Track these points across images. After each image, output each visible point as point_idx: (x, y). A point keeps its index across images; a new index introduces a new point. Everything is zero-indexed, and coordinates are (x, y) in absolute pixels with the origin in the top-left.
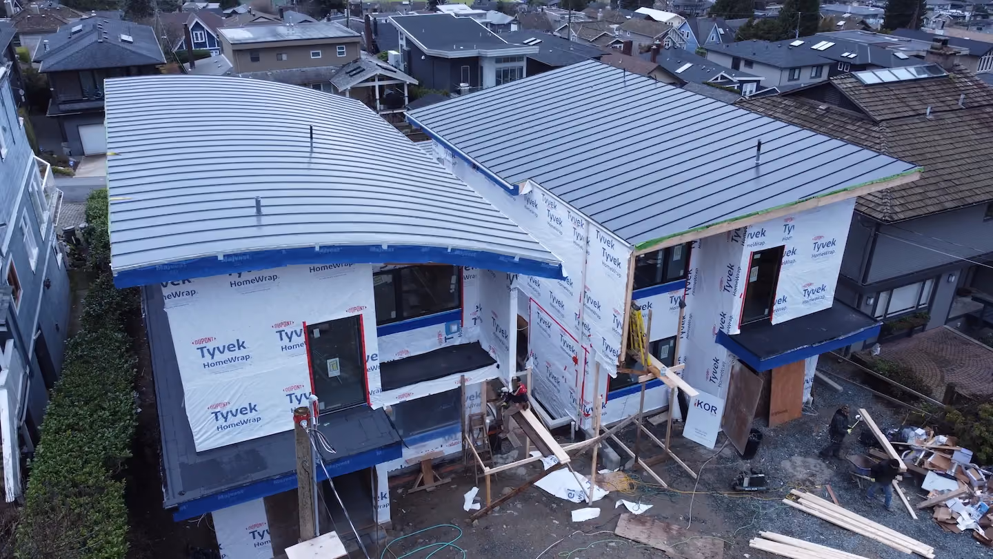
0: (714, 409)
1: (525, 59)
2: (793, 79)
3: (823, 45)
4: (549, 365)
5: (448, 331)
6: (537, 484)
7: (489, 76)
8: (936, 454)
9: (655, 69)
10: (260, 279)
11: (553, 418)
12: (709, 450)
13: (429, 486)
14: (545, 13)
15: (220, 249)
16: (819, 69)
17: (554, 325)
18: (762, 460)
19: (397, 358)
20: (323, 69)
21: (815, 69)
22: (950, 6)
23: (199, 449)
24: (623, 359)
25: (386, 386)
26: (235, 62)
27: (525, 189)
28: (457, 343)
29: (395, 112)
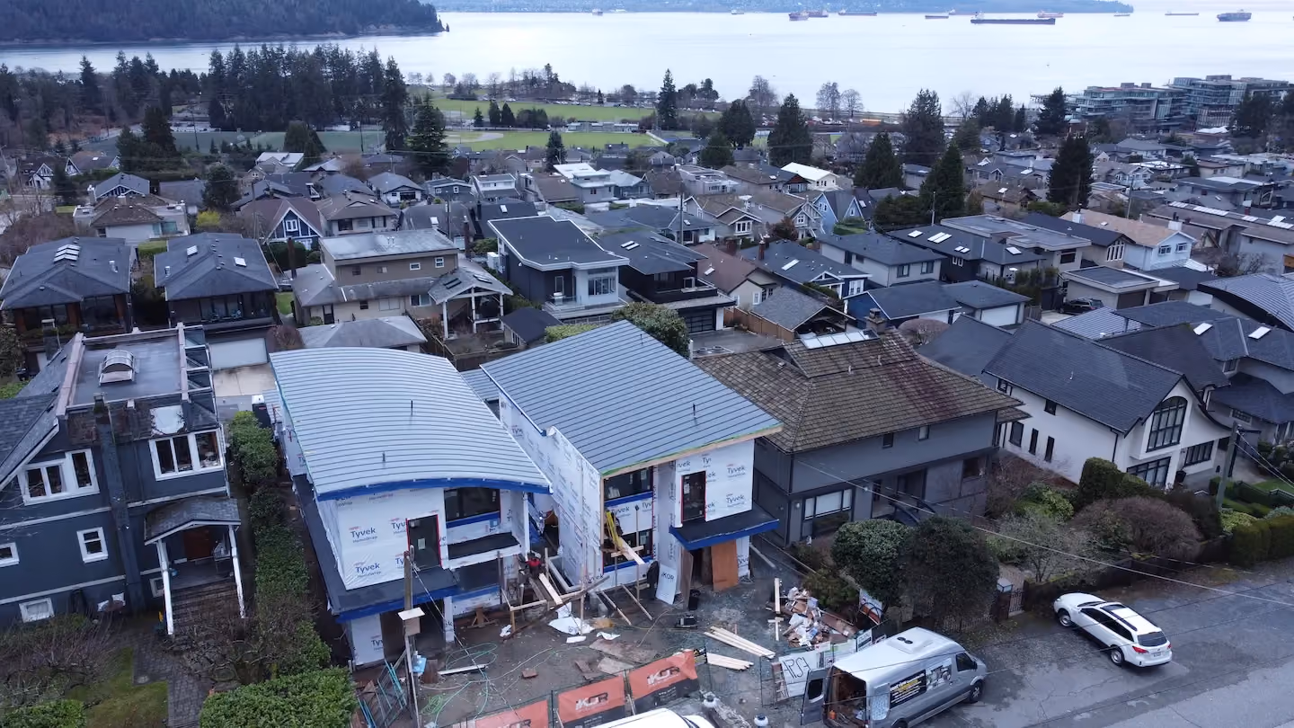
0: (672, 577)
1: (617, 270)
2: (903, 276)
3: (939, 237)
4: (570, 550)
5: (492, 526)
6: (550, 624)
7: (582, 287)
8: (799, 602)
9: (753, 272)
10: (384, 496)
11: (570, 585)
12: (670, 605)
13: (481, 624)
14: (678, 173)
15: (366, 482)
16: (930, 265)
17: (571, 523)
18: (701, 612)
19: (459, 541)
20: (422, 280)
21: (925, 265)
22: (1165, 152)
23: (348, 589)
24: (602, 542)
25: (452, 556)
26: (337, 275)
27: (551, 432)
28: (498, 533)
29: (491, 320)
